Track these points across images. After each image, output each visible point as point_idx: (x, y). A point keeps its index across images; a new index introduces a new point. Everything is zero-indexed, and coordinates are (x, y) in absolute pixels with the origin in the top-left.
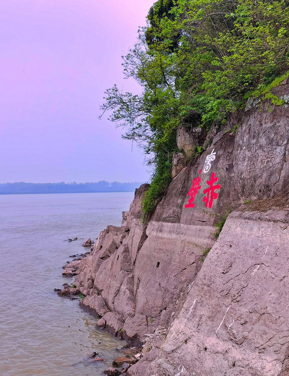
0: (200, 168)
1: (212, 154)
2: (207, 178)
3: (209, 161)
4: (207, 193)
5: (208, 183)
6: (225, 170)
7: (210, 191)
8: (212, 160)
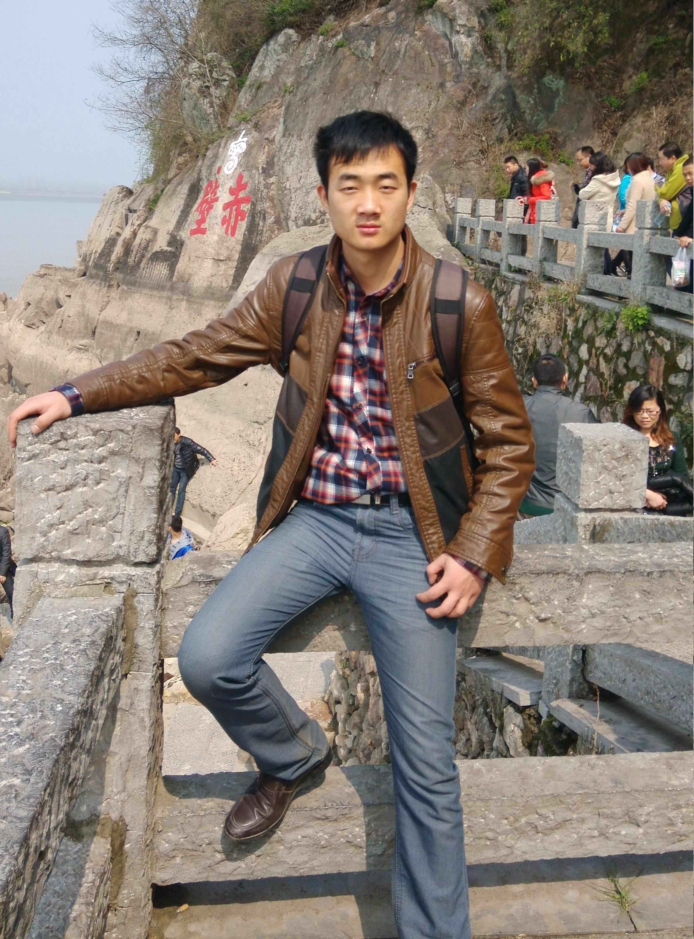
0: (218, 165)
1: (240, 139)
2: (231, 183)
3: (235, 153)
4: (228, 210)
5: (232, 192)
6: (261, 171)
7: (234, 208)
8: (241, 152)
